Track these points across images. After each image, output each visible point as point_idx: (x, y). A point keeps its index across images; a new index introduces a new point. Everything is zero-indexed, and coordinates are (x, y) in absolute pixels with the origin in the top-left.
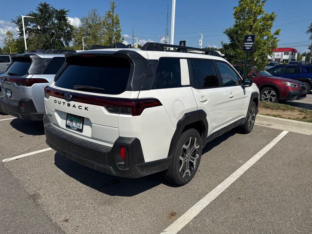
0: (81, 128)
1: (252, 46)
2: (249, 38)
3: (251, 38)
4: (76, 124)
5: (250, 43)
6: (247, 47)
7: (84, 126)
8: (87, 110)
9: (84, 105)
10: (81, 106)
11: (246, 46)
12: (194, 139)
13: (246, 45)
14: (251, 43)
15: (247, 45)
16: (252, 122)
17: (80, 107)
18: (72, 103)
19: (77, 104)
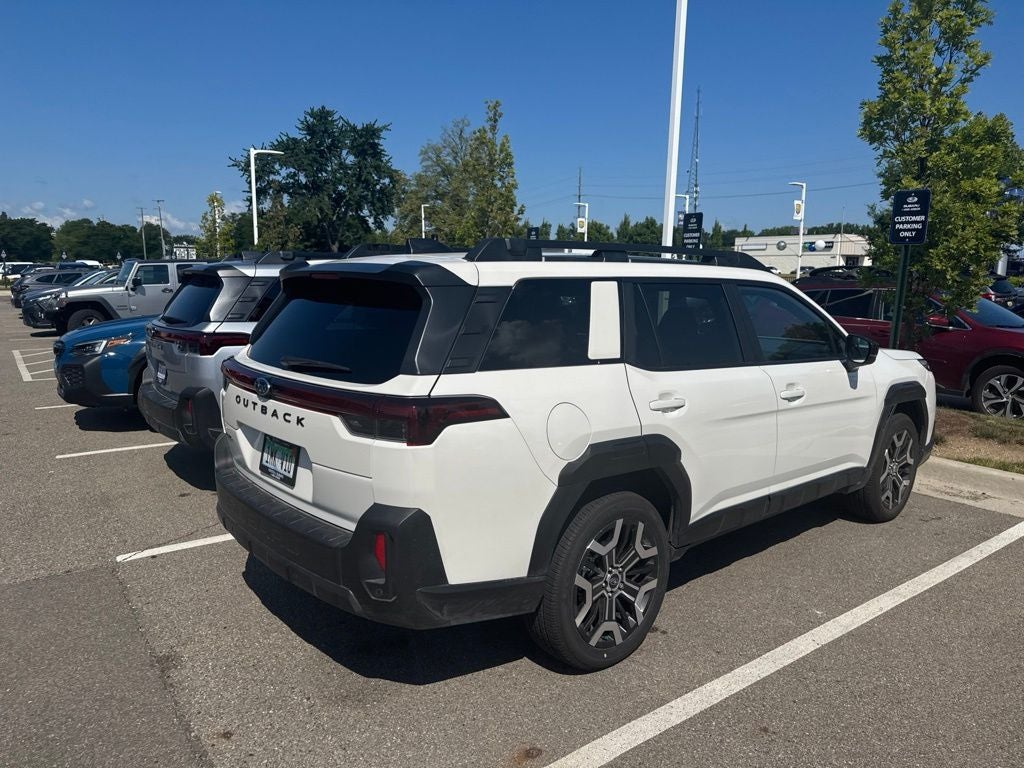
0: (291, 475)
1: (919, 226)
2: (910, 200)
3: (916, 199)
4: (282, 464)
5: (914, 218)
6: (905, 230)
7: (299, 468)
8: (302, 425)
9: (297, 411)
10: (290, 415)
11: (901, 226)
12: (635, 527)
13: (899, 223)
14: (918, 218)
15: (903, 223)
16: (901, 483)
17: (287, 417)
18: (272, 404)
19: (283, 407)
